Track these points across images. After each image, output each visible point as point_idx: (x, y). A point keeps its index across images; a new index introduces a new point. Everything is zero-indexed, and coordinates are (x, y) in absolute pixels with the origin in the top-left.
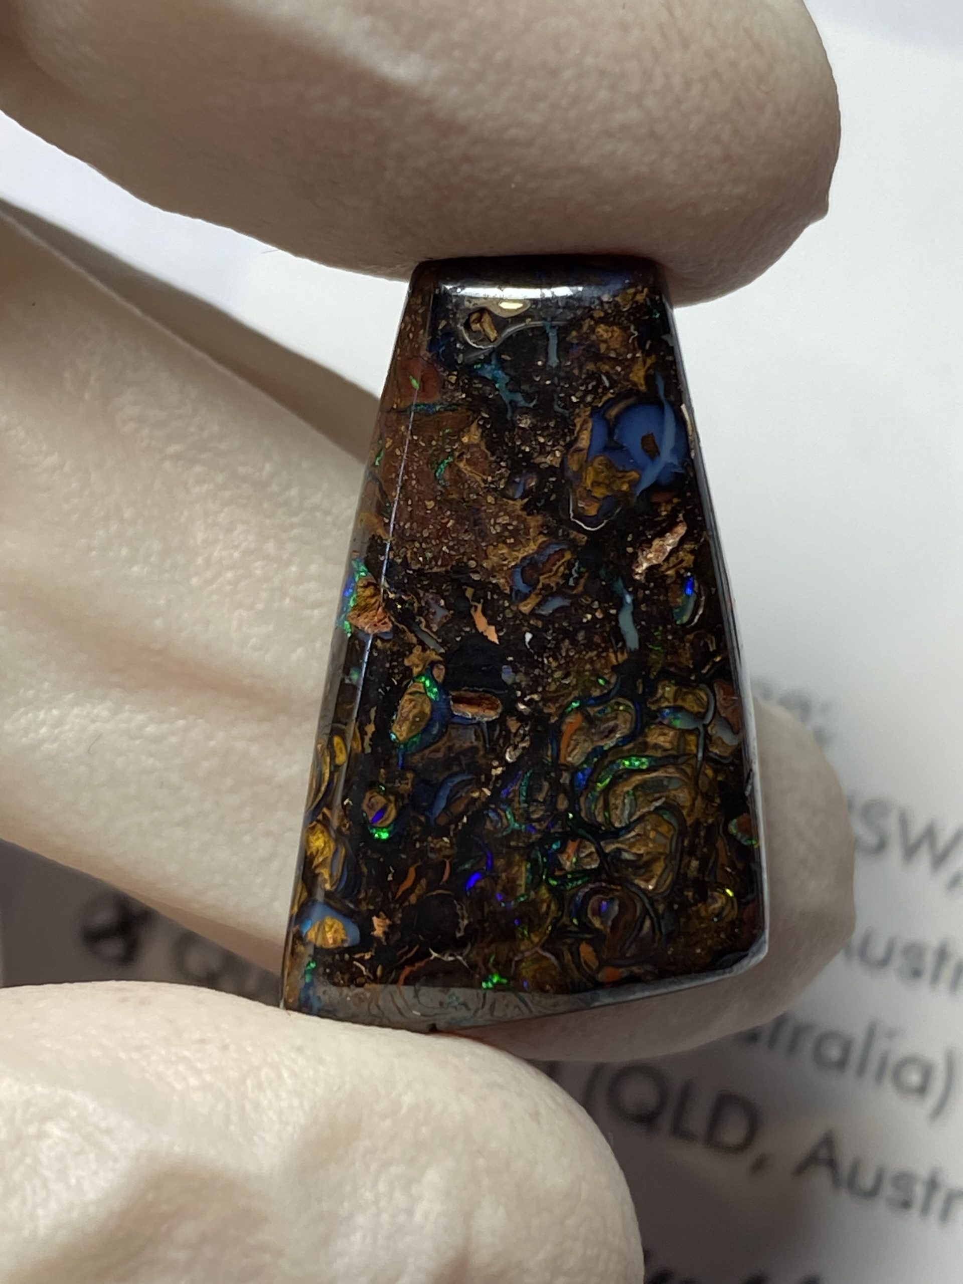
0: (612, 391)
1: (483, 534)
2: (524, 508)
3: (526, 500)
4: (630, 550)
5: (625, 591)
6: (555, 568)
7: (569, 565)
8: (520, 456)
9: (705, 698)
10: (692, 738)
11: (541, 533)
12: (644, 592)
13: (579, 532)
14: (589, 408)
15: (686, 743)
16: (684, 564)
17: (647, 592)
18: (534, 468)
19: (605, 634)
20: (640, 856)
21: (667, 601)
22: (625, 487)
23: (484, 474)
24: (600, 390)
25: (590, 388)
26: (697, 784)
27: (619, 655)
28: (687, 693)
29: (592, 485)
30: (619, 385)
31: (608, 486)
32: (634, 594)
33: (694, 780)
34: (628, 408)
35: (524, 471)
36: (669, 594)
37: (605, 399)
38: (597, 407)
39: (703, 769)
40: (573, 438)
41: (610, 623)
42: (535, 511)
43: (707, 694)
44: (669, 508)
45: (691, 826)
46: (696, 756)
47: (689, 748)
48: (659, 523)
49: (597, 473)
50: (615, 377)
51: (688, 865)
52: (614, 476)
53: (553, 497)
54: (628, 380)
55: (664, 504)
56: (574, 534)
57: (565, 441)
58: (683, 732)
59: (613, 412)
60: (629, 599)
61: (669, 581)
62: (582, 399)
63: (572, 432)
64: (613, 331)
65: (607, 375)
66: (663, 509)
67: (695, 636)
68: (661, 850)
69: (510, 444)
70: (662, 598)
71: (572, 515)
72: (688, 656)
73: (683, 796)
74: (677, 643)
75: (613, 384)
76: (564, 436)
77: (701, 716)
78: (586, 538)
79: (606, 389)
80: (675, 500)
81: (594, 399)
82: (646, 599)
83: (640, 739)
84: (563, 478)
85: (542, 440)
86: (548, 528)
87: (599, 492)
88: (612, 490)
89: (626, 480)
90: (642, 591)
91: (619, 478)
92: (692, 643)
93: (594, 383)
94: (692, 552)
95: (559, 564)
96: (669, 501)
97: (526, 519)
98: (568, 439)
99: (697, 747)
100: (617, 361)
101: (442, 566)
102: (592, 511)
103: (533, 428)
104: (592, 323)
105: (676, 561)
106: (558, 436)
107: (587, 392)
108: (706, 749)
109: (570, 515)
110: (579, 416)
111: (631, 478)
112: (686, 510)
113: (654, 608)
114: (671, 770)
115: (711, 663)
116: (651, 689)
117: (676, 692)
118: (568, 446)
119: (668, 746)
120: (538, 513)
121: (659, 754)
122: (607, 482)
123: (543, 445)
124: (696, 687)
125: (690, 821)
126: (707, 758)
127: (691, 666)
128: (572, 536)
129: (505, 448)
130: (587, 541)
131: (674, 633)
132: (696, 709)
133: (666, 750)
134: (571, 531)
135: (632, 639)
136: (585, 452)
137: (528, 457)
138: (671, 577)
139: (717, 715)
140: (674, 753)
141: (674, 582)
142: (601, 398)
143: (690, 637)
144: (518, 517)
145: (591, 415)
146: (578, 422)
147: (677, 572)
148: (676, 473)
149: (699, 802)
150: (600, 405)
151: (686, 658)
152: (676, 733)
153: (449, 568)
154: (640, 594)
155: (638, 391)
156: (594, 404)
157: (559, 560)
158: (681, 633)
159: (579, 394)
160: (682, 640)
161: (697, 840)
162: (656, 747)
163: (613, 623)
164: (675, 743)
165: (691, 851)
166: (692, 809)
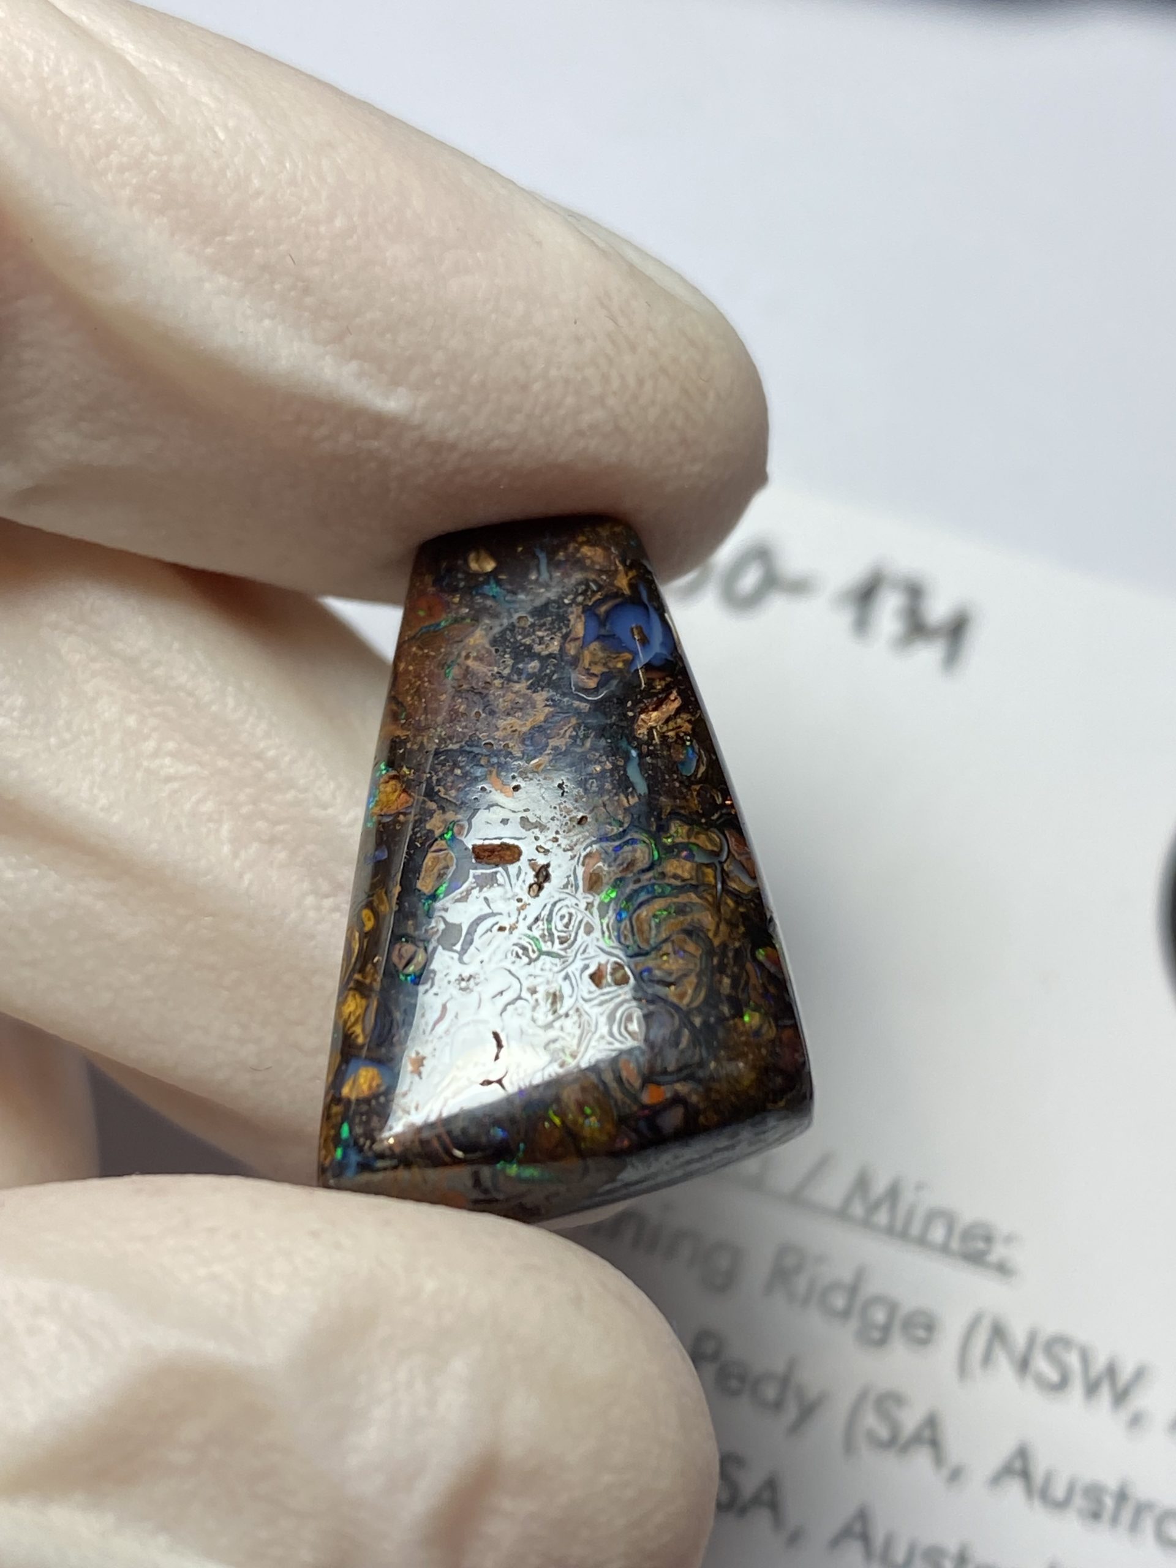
0: (600, 593)
1: (492, 713)
2: (529, 688)
3: (531, 681)
4: (630, 714)
5: (630, 748)
6: (562, 732)
7: (576, 728)
8: (522, 648)
9: (718, 840)
10: (709, 871)
11: (546, 706)
12: (648, 748)
13: (581, 701)
14: (581, 607)
15: (704, 874)
16: (683, 729)
17: (651, 748)
18: (538, 656)
19: (615, 782)
20: (670, 974)
21: (670, 755)
22: (620, 665)
23: (490, 666)
24: (589, 593)
25: (580, 591)
26: (719, 910)
27: (630, 797)
28: (698, 833)
29: (590, 665)
30: (606, 589)
31: (605, 664)
32: (638, 748)
33: (716, 907)
34: (616, 606)
35: (526, 659)
36: (672, 751)
37: (594, 599)
38: (587, 605)
39: (723, 899)
40: (568, 630)
41: (619, 773)
42: (539, 689)
43: (720, 838)
44: (663, 683)
45: (718, 947)
46: (715, 886)
47: (706, 879)
48: (656, 695)
49: (593, 654)
50: (601, 583)
51: (720, 982)
52: (609, 657)
53: (555, 677)
54: (613, 585)
55: (658, 680)
56: (576, 703)
57: (561, 633)
58: (700, 866)
59: (603, 609)
60: (634, 753)
61: (670, 740)
62: (574, 601)
63: (567, 626)
64: (595, 551)
65: (595, 581)
66: (657, 683)
67: (701, 788)
68: (691, 966)
69: (512, 640)
70: (665, 753)
71: (574, 689)
72: (696, 802)
73: (708, 920)
74: (685, 790)
75: (600, 588)
76: (560, 629)
77: (717, 854)
78: (588, 706)
79: (594, 593)
80: (669, 679)
81: (584, 600)
82: (650, 753)
83: (660, 869)
84: (562, 661)
85: (540, 634)
86: (553, 700)
87: (597, 670)
88: (609, 668)
89: (621, 659)
90: (646, 747)
91: (614, 658)
92: (698, 795)
93: (583, 587)
94: (689, 721)
95: (566, 728)
96: (663, 679)
97: (531, 697)
98: (564, 631)
99: (715, 878)
100: (601, 572)
101: (457, 742)
102: (592, 683)
103: (532, 625)
104: (577, 545)
105: (675, 726)
106: (555, 630)
107: (577, 595)
108: (724, 883)
109: (571, 689)
110: (572, 613)
111: (625, 658)
112: (679, 689)
113: (659, 760)
114: (693, 895)
115: (719, 813)
116: (663, 829)
117: (689, 830)
118: (565, 637)
119: (686, 875)
120: (542, 690)
121: (678, 883)
122: (604, 661)
123: (541, 638)
124: (707, 830)
125: (716, 942)
126: (726, 890)
127: (701, 811)
128: (575, 705)
129: (507, 644)
130: (590, 708)
131: (681, 782)
132: (710, 847)
133: (684, 880)
134: (574, 702)
135: (642, 787)
136: (581, 639)
137: (529, 648)
138: (672, 738)
139: (731, 856)
140: (694, 882)
141: (676, 742)
142: (590, 599)
143: (697, 787)
144: (525, 695)
145: (583, 612)
146: (572, 617)
147: (677, 735)
148: (667, 660)
149: (723, 927)
150: (590, 604)
151: (695, 803)
152: (693, 866)
153: (463, 743)
154: (645, 748)
155: (623, 594)
156: (585, 603)
157: (565, 725)
158: (687, 783)
159: (571, 597)
160: (688, 788)
161: (726, 961)
162: (675, 876)
163: (622, 772)
164: (694, 874)
165: (721, 969)
166: (716, 934)
